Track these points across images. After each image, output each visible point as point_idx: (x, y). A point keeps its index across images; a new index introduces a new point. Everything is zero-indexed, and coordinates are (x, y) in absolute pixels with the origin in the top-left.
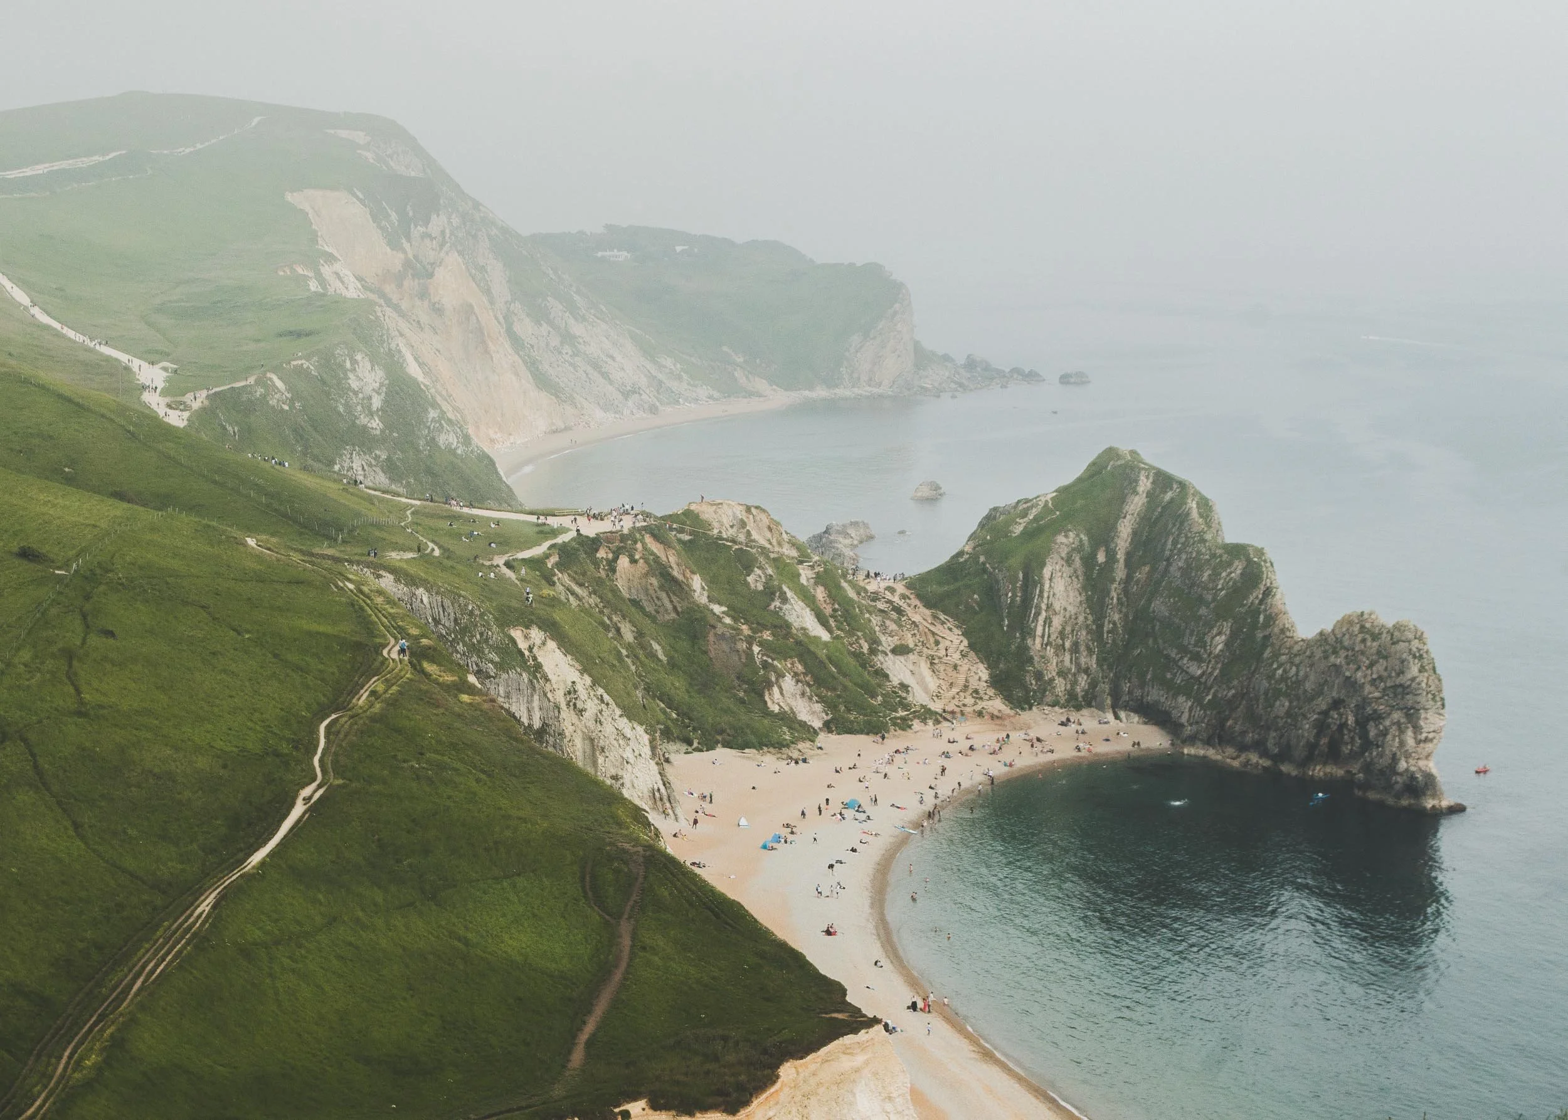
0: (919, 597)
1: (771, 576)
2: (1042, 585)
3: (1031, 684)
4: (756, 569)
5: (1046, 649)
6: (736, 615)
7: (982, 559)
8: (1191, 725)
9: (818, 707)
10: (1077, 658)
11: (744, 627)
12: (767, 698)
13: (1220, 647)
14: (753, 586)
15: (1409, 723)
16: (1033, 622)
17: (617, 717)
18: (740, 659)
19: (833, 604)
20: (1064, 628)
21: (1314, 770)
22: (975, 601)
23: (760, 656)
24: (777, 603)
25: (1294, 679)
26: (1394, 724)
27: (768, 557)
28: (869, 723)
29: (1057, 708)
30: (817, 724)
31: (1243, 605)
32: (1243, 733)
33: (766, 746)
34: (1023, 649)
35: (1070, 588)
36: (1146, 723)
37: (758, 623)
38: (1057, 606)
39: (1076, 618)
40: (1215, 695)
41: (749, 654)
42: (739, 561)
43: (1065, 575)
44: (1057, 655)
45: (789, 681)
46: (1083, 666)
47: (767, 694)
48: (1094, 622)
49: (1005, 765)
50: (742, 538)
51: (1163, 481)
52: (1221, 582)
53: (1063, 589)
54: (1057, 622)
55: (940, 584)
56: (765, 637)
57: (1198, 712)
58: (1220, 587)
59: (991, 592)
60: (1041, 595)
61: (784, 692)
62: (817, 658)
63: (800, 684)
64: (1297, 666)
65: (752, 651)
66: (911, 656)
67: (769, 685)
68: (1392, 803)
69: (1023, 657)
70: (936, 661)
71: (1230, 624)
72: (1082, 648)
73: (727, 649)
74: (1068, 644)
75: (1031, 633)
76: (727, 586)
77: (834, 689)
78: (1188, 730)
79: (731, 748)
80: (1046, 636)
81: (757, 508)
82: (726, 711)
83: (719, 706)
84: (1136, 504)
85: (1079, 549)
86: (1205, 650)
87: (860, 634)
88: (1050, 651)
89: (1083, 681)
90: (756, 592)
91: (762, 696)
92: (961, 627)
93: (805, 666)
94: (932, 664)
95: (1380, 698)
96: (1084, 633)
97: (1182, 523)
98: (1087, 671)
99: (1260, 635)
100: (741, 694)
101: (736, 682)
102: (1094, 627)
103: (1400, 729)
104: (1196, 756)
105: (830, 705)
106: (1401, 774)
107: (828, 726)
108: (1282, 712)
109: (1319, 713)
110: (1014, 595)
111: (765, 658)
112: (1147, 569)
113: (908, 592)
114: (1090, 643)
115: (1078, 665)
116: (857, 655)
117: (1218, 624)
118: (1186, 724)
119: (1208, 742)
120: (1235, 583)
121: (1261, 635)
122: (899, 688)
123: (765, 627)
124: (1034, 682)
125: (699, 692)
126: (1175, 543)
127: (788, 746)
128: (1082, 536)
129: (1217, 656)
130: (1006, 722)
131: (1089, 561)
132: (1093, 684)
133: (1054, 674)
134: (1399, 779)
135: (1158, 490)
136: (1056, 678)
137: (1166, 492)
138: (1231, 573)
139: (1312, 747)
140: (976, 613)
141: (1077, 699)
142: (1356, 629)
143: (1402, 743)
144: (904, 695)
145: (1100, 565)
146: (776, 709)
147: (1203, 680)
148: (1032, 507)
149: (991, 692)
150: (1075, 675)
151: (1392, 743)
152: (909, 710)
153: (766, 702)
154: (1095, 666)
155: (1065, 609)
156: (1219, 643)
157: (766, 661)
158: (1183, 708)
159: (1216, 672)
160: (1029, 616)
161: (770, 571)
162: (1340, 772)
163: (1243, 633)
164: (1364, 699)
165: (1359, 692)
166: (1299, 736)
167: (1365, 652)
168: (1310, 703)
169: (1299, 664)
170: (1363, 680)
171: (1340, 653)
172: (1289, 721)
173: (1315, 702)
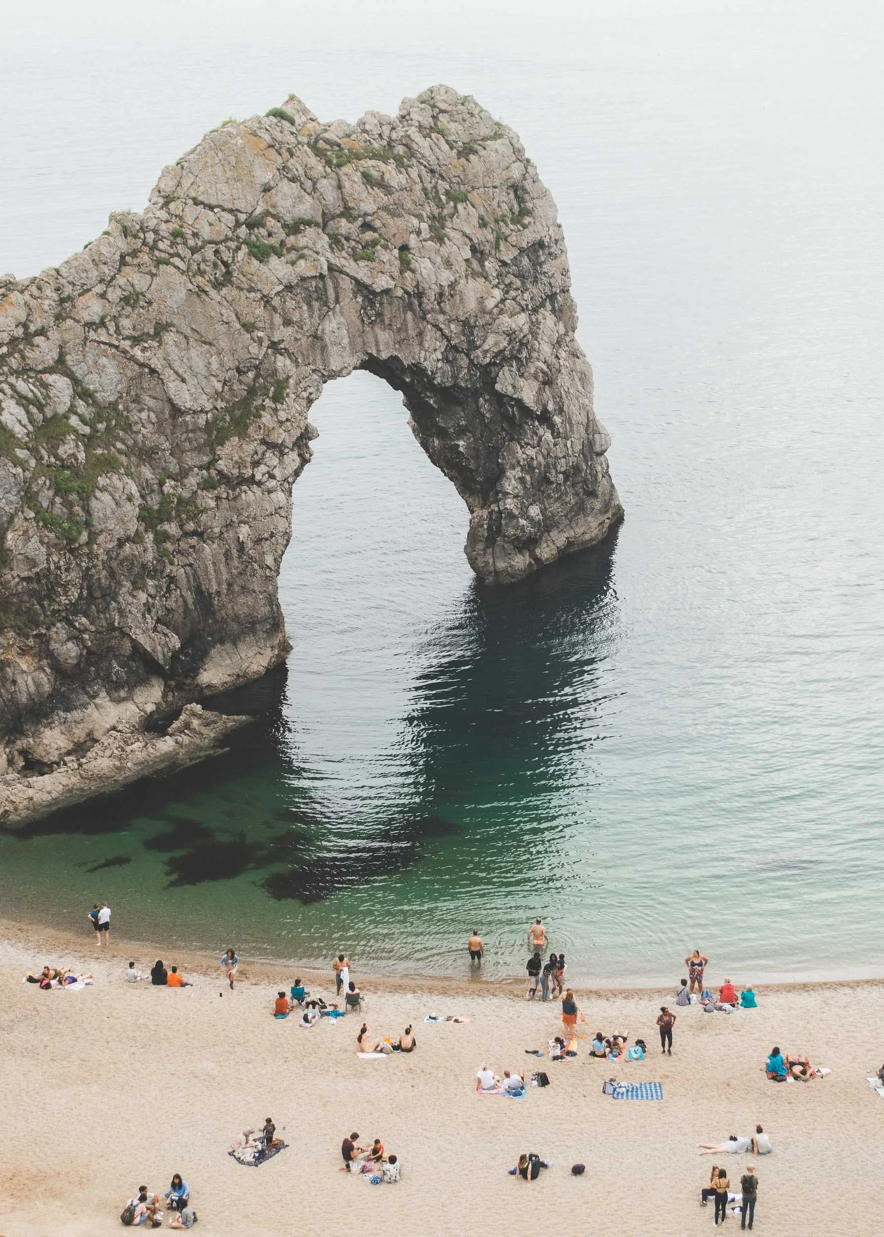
164: (467, 326)
165: (442, 312)
166: (241, 547)
167: (399, 205)
168: (242, 433)
169: (61, 360)
170: (446, 277)
171: (301, 240)
172: (172, 528)
173: (267, 419)
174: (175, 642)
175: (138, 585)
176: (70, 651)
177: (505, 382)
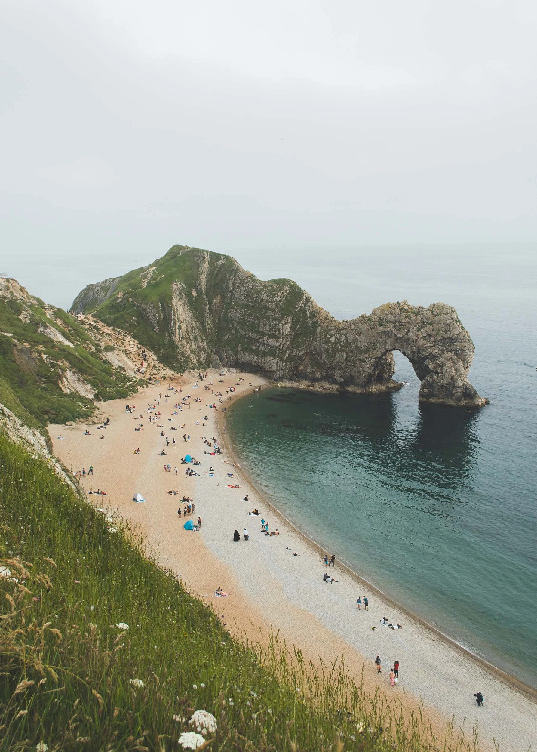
0: (102, 321)
1: (32, 314)
2: (174, 309)
3: (181, 359)
4: (23, 311)
5: (181, 340)
6: (19, 338)
7: (131, 300)
8: (279, 371)
9: (89, 386)
10: (198, 344)
11: (26, 344)
12: (60, 385)
13: (288, 330)
14: (23, 321)
15: (459, 358)
16: (173, 327)
17: (18, 427)
18: (36, 363)
19: (68, 328)
20: (187, 329)
21: (372, 388)
22: (134, 320)
23: (48, 360)
24: (41, 329)
25: (345, 342)
26: (448, 360)
27: (26, 304)
28: (118, 392)
29: (196, 370)
30: (91, 397)
31: (296, 308)
32: (313, 372)
33: (78, 417)
34: (171, 342)
35: (185, 309)
36: (242, 372)
37: (34, 341)
38: (182, 319)
39: (192, 324)
40: (289, 354)
41: (42, 360)
42: (11, 307)
43: (181, 303)
44: (188, 343)
45: (69, 373)
46: (202, 347)
47: (60, 383)
48: (200, 325)
49: (211, 407)
50: (8, 295)
51: (216, 256)
52: (279, 298)
53: (182, 310)
54: (183, 326)
55: (110, 314)
56: (40, 349)
57: (281, 364)
58: (278, 300)
59: (142, 316)
60: (174, 314)
61: (69, 380)
62: (76, 357)
63: (76, 374)
64: (346, 335)
65: (42, 357)
66: (115, 351)
67: (60, 377)
68: (454, 404)
69: (173, 346)
70: (128, 353)
71: (291, 318)
72: (199, 338)
73: (27, 358)
74: (191, 337)
75: (174, 333)
76: (8, 322)
77: (91, 375)
78: (278, 374)
79: (57, 423)
80: (181, 334)
81: (12, 279)
82: (40, 397)
83: (35, 395)
84: (205, 267)
85: (183, 290)
86: (279, 332)
87: (88, 342)
88: (184, 342)
89: (203, 355)
90: (26, 324)
91: (57, 384)
92: (130, 334)
93: (71, 363)
94: (126, 354)
95: (432, 346)
96: (197, 331)
97: (235, 274)
98: (204, 350)
99: (309, 322)
100: (43, 385)
101: (38, 378)
102: (201, 327)
103: (453, 362)
104: (286, 388)
105: (94, 385)
106: (460, 387)
107: (97, 397)
108: (342, 359)
109: (375, 358)
110: (159, 315)
111: (51, 361)
112: (219, 297)
113: (95, 319)
114: (201, 335)
115: (199, 347)
116: (92, 354)
117: (284, 318)
118: (276, 371)
119: (291, 379)
120: (286, 297)
121: (311, 322)
122: (120, 370)
123: (39, 343)
124: (182, 358)
125: (19, 387)
126: (234, 284)
127: (90, 416)
128: (182, 284)
129: (287, 335)
130: (180, 381)
131: (189, 295)
132: (209, 356)
133: (189, 353)
134: (458, 390)
135: (213, 260)
136: (191, 354)
137: (218, 261)
138: (283, 293)
139: (370, 376)
140: (136, 326)
141: (203, 364)
142: (398, 311)
143: (457, 370)
144: (124, 373)
145: (195, 298)
146: (68, 391)
147: (281, 347)
148: (147, 274)
149: (162, 366)
150: (198, 352)
151: (449, 371)
152: (131, 381)
153: (60, 388)
154: (206, 347)
155: (186, 320)
156: (287, 328)
157: (53, 362)
158: (272, 363)
159: (288, 343)
160: (171, 325)
161: (31, 312)
162: (384, 388)
163: (300, 321)
164: (418, 348)
165: (413, 344)
166: (360, 371)
167: (412, 323)
168: (365, 353)
169: (346, 334)
170: (415, 338)
171: (388, 325)
172: (349, 364)
173: (370, 352)
174: (343, 380)
175: (340, 369)
176: (324, 374)
177: (427, 362)
